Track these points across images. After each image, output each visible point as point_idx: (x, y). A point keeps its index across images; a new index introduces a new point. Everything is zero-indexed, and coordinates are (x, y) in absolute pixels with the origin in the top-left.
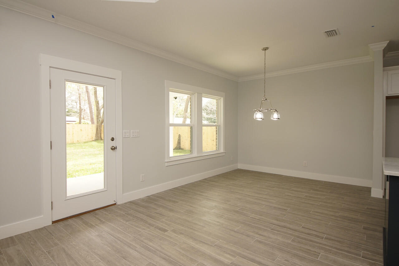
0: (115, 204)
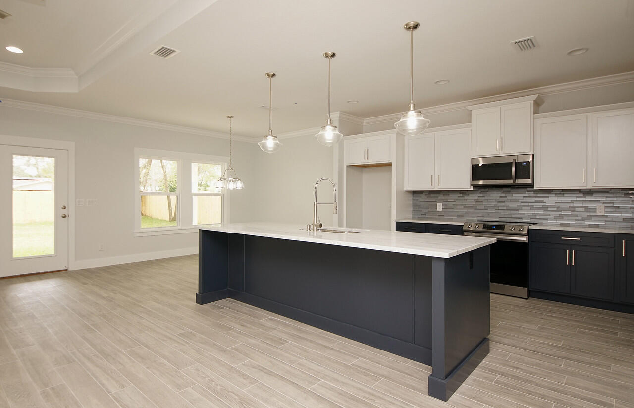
0: (67, 270)
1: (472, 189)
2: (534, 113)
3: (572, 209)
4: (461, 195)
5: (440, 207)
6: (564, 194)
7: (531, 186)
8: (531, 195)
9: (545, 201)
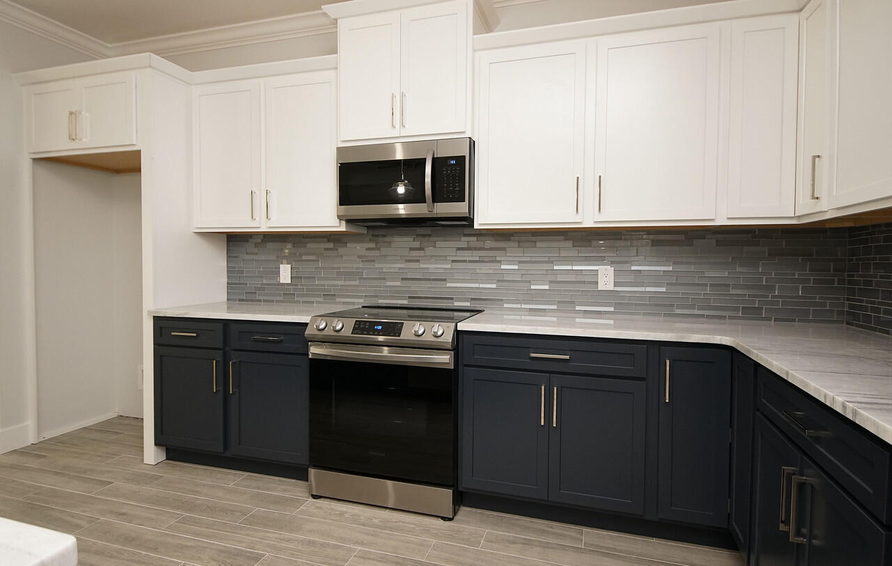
1: (343, 228)
2: (474, 34)
3: (551, 278)
4: (331, 245)
5: (285, 274)
6: (535, 242)
7: (468, 220)
8: (472, 245)
9: (498, 259)
